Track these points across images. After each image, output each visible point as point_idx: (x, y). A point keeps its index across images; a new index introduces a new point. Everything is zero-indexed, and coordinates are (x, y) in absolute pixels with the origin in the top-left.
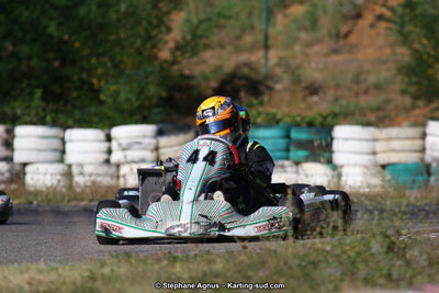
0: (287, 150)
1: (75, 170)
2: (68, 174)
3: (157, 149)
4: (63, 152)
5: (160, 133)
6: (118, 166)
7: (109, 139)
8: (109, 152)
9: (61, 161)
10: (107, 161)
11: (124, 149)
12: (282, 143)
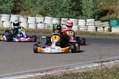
0: (118, 24)
1: (80, 27)
2: (79, 27)
3: (94, 23)
4: (78, 23)
5: (95, 21)
6: (87, 26)
7: (86, 21)
8: (86, 24)
9: (78, 25)
10: (86, 25)
11: (88, 23)
12: (117, 23)
